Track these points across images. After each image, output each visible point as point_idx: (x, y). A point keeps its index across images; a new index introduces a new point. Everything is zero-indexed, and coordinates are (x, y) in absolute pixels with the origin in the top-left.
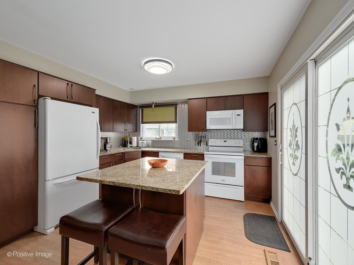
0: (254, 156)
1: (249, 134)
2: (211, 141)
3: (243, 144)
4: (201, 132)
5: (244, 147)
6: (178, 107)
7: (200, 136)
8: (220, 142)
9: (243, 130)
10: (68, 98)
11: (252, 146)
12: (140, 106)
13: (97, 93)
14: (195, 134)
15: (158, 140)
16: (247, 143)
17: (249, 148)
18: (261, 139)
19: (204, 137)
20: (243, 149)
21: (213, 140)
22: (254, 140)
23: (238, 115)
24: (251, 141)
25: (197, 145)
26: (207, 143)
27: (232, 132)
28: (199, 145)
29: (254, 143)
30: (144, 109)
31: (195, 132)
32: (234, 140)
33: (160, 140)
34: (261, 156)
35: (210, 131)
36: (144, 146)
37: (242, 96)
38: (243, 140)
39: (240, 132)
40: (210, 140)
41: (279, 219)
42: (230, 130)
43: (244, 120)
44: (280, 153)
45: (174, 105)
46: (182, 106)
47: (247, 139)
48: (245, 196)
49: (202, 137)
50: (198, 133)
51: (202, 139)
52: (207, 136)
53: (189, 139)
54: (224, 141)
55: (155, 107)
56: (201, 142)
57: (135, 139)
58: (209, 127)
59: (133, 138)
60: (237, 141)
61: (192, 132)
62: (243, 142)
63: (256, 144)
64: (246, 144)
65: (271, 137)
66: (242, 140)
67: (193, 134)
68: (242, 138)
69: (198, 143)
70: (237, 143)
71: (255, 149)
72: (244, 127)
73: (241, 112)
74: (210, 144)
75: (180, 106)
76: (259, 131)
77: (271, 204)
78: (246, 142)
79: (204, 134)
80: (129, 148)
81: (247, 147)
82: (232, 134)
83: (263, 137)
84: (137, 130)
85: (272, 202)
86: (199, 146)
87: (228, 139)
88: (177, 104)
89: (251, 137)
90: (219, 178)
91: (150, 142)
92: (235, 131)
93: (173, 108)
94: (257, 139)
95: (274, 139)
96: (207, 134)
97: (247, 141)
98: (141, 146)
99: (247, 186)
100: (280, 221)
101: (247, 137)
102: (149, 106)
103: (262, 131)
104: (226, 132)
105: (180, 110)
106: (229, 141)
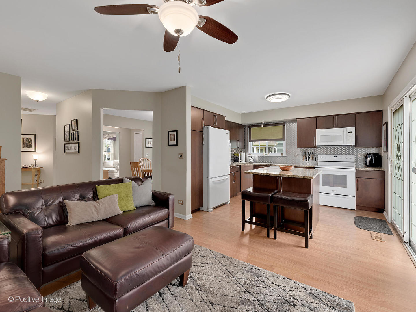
0: (366, 169)
1: (362, 150)
2: (321, 157)
3: (356, 160)
4: (309, 149)
5: (356, 162)
6: (286, 126)
7: (309, 153)
8: (330, 158)
9: (355, 146)
10: (214, 125)
11: (365, 161)
12: (248, 125)
13: (226, 119)
14: (303, 151)
15: (266, 156)
16: (360, 159)
17: (361, 163)
18: (374, 154)
19: (312, 153)
20: (355, 164)
21: (322, 156)
22: (367, 156)
23: (349, 132)
24: (364, 156)
25: (305, 160)
26: (316, 158)
27: (343, 148)
28: (308, 160)
29: (366, 159)
30: (252, 128)
31: (303, 149)
32: (346, 155)
33: (267, 156)
34: (373, 169)
35: (319, 148)
36: (253, 161)
37: (355, 114)
38: (356, 156)
39: (352, 148)
40: (319, 156)
41: (389, 220)
42: (341, 146)
43: (356, 137)
44: (390, 165)
45: (282, 124)
46: (290, 125)
47: (360, 155)
48: (357, 206)
49: (310, 153)
50: (306, 149)
51: (311, 155)
52: (316, 152)
53: (296, 155)
54: (335, 157)
55: (263, 126)
56: (310, 157)
57: (243, 155)
58: (318, 143)
59: (242, 154)
60: (348, 156)
61: (300, 149)
62: (355, 158)
63: (369, 159)
64: (358, 160)
65: (384, 152)
66: (354, 156)
67: (301, 151)
68: (354, 153)
69: (307, 159)
70: (349, 159)
71: (368, 164)
72: (356, 144)
73: (353, 129)
74: (319, 159)
75: (287, 125)
76: (373, 147)
77: (384, 213)
78: (358, 158)
79: (312, 150)
80: (240, 162)
81: (360, 162)
82: (343, 150)
83: (377, 153)
84: (245, 148)
85: (385, 212)
86: (308, 162)
87: (338, 154)
88: (285, 123)
89: (364, 152)
90: (330, 189)
91: (257, 158)
92: (346, 147)
93: (281, 127)
94: (370, 154)
95: (386, 153)
96: (316, 151)
97: (360, 156)
98: (250, 161)
99: (358, 196)
100: (390, 222)
101: (360, 152)
102: (258, 125)
103: (377, 147)
104: (337, 148)
105: (287, 129)
106: (340, 157)
